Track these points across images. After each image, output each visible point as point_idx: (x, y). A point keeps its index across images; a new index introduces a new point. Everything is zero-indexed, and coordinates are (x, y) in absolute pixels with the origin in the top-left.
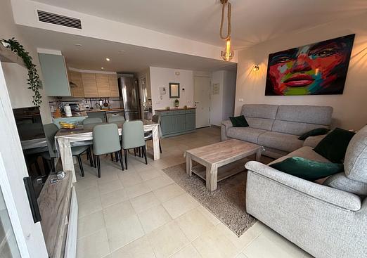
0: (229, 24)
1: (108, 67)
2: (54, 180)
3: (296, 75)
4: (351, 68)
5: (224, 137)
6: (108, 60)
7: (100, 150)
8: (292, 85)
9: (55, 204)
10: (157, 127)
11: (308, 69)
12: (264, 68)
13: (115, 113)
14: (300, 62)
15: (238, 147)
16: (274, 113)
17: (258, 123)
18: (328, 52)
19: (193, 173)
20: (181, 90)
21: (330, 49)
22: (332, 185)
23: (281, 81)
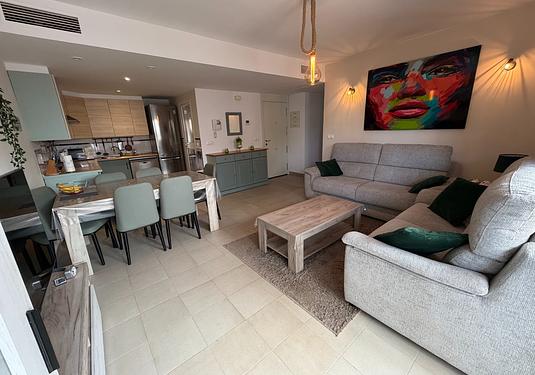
0: (313, 30)
1: (128, 89)
2: (60, 281)
3: (405, 101)
4: (476, 92)
5: (309, 192)
6: (127, 79)
7: (127, 224)
8: (400, 116)
9: (68, 321)
10: (212, 183)
11: (422, 93)
12: (361, 90)
13: (144, 161)
14: (410, 83)
15: (329, 208)
16: (376, 155)
17: (355, 170)
18: (447, 70)
19: (268, 248)
20: (244, 122)
21: (449, 66)
22: (455, 263)
23: (385, 111)
